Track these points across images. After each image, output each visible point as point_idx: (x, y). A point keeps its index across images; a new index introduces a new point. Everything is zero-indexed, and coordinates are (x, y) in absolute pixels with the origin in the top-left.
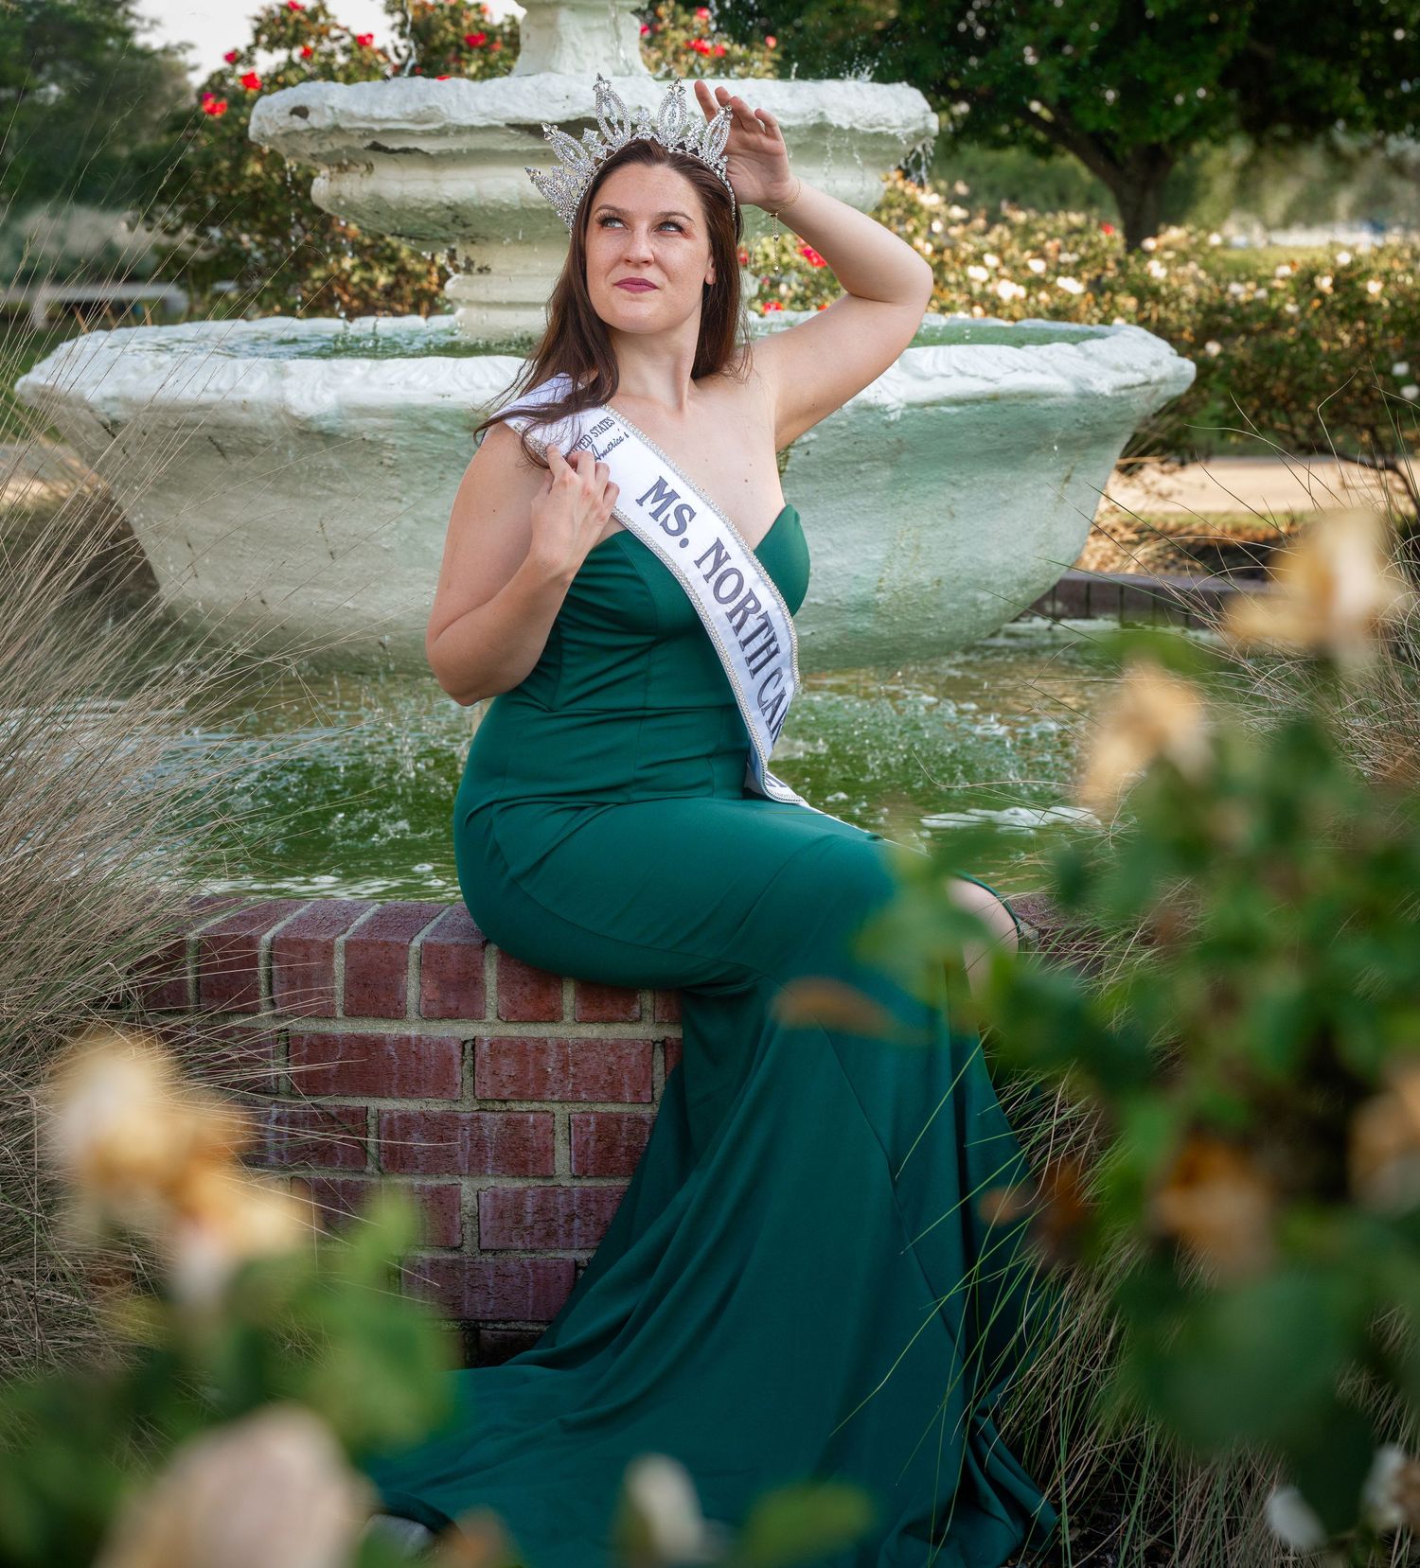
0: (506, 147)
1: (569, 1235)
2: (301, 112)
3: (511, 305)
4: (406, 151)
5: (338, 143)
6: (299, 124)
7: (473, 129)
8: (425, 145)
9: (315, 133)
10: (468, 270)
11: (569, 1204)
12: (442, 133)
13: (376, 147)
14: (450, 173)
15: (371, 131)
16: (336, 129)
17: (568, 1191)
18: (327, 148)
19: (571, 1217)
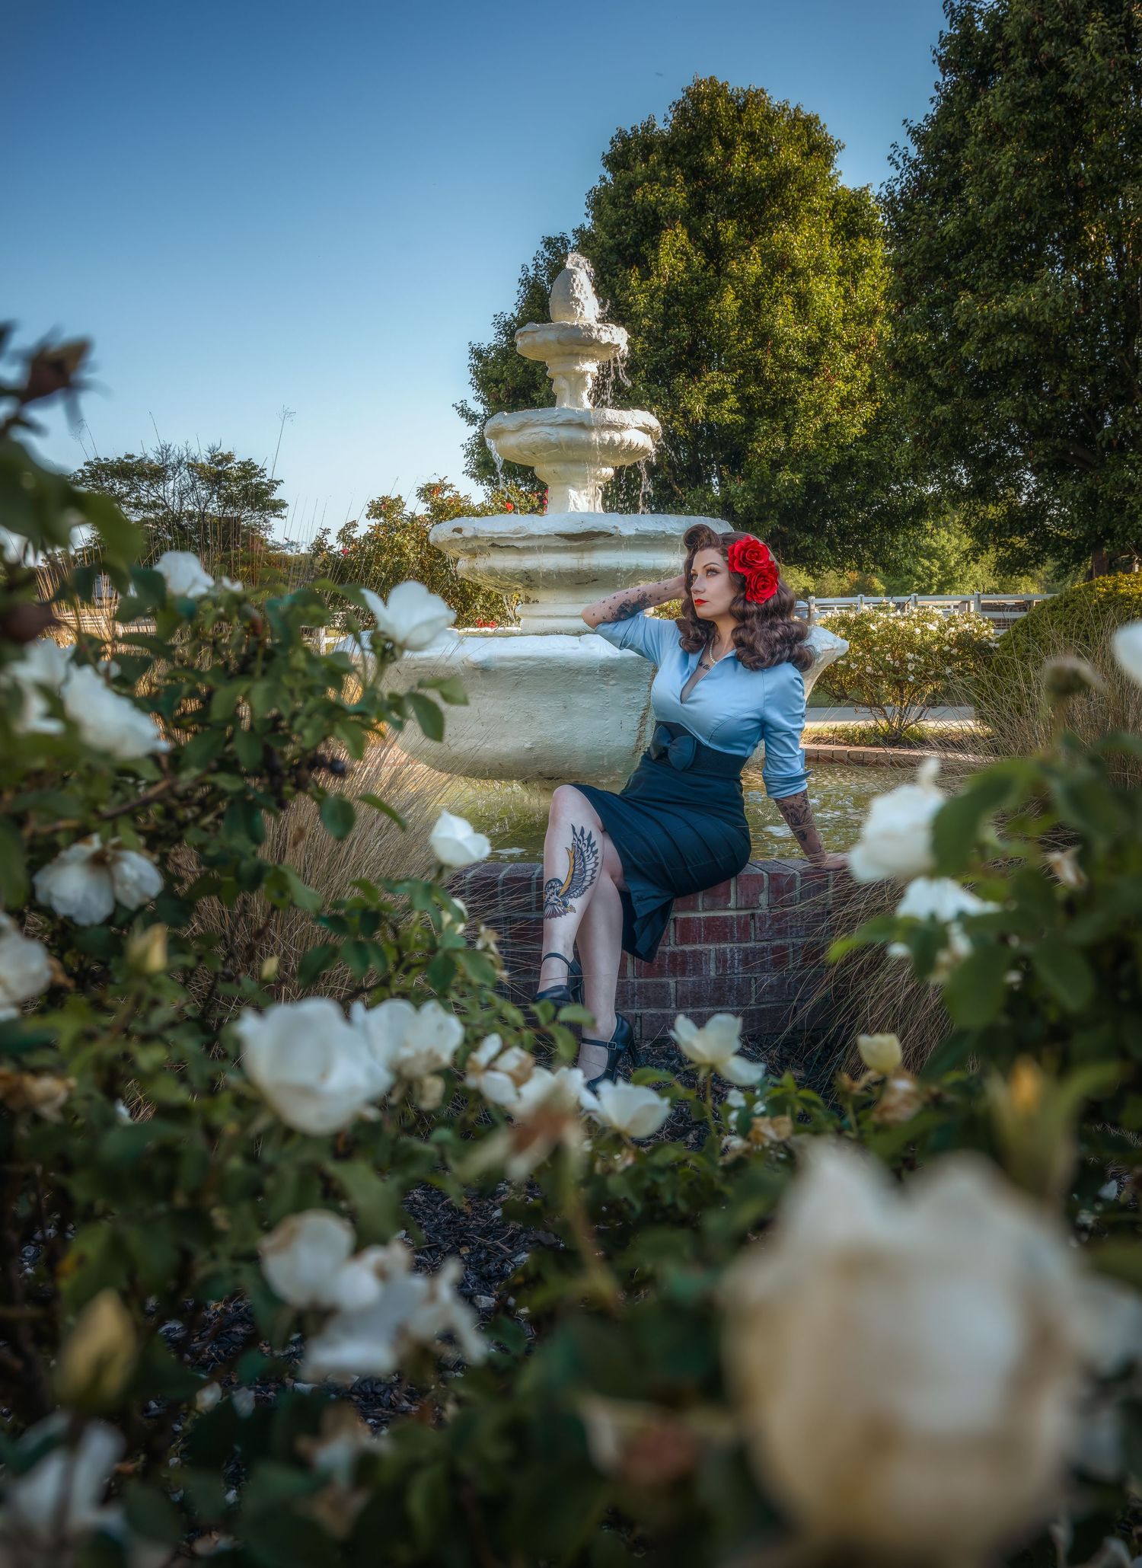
0: (554, 545)
1: (633, 1002)
2: (459, 530)
3: (550, 617)
4: (508, 547)
5: (475, 544)
6: (458, 536)
7: (540, 536)
8: (517, 544)
9: (465, 539)
10: (527, 602)
11: (633, 989)
12: (524, 539)
13: (493, 545)
14: (526, 557)
15: (492, 538)
16: (476, 537)
17: (633, 984)
18: (470, 546)
19: (634, 995)
